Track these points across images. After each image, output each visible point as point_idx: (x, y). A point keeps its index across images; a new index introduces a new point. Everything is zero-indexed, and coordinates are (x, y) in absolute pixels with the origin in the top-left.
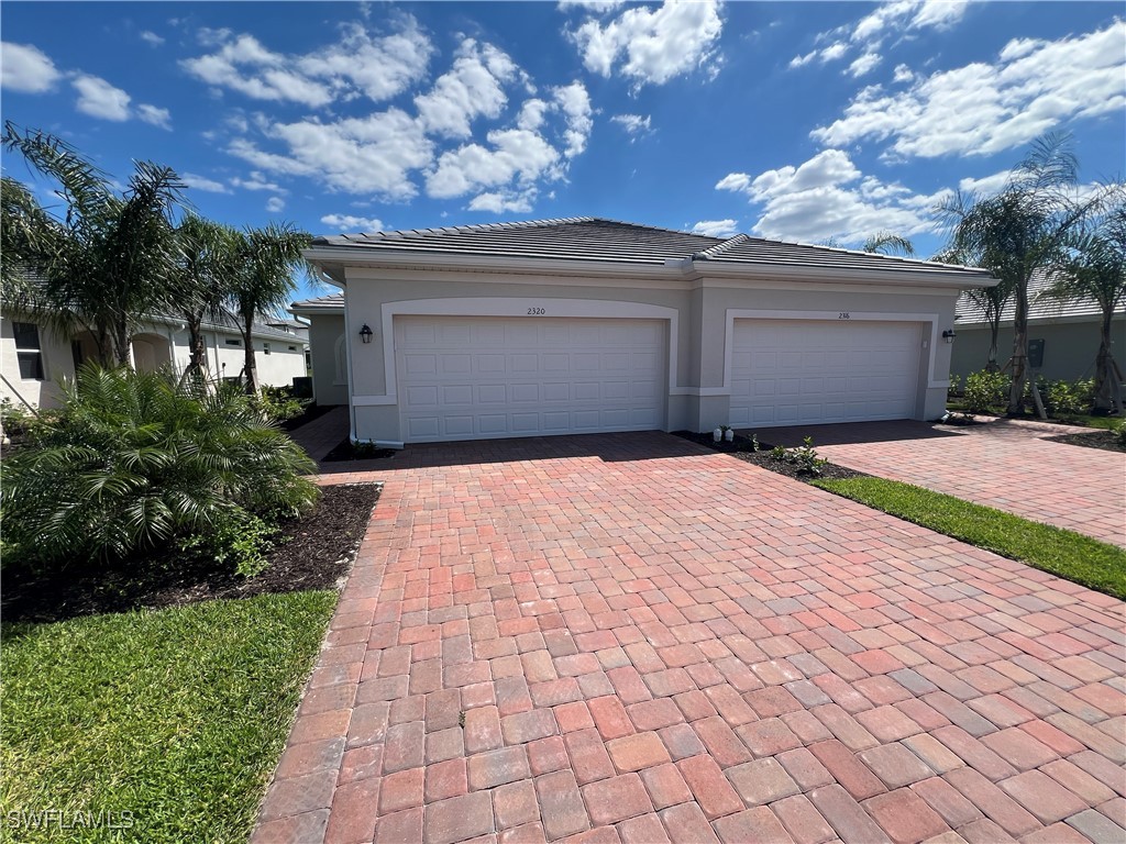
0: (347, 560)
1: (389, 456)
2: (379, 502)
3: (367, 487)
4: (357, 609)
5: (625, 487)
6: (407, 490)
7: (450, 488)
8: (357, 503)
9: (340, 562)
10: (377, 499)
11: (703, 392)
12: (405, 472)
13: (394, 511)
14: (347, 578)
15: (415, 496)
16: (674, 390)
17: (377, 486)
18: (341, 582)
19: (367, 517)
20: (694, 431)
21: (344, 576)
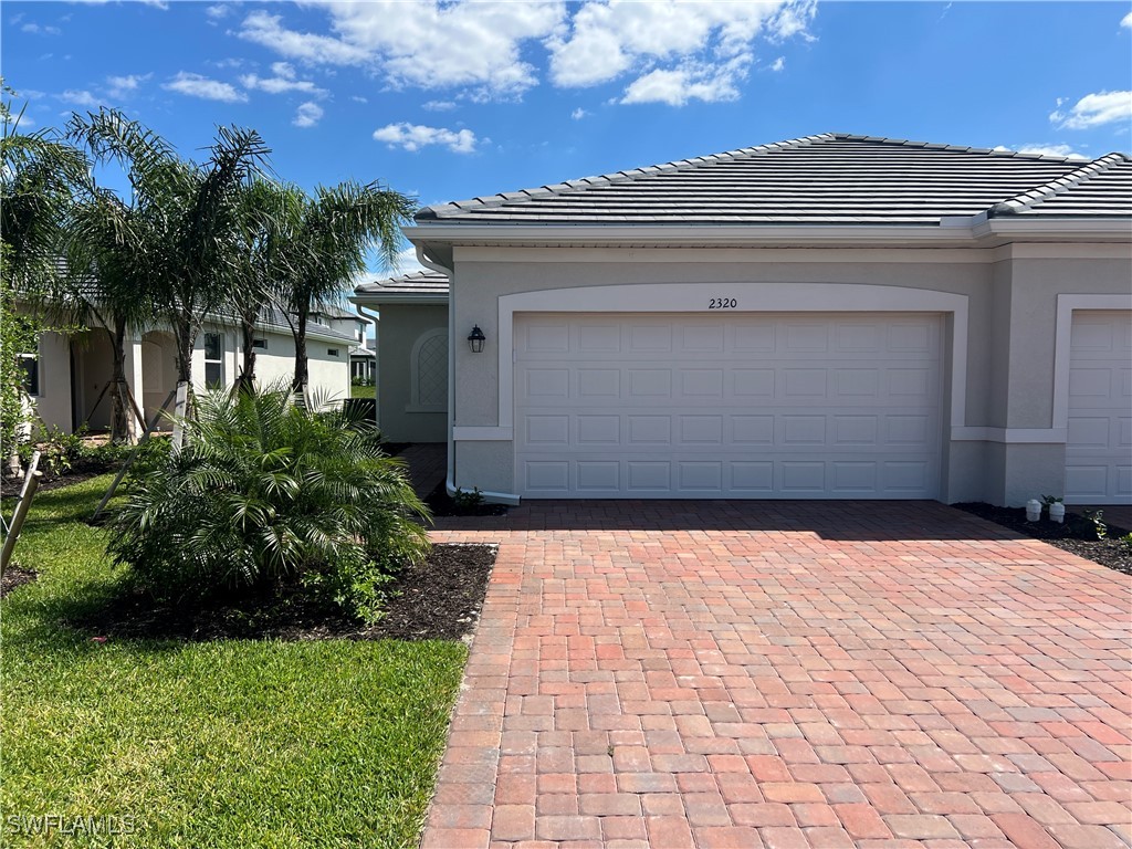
0: (469, 619)
1: (500, 513)
2: (496, 565)
3: (477, 548)
4: (490, 662)
5: (847, 574)
6: (529, 555)
7: (587, 556)
8: (470, 565)
9: (463, 620)
10: (493, 562)
11: (1011, 436)
12: (524, 534)
13: (516, 576)
14: (473, 636)
15: (542, 562)
16: (959, 431)
17: (491, 548)
18: (466, 638)
19: (484, 580)
20: (996, 504)
21: (469, 633)
